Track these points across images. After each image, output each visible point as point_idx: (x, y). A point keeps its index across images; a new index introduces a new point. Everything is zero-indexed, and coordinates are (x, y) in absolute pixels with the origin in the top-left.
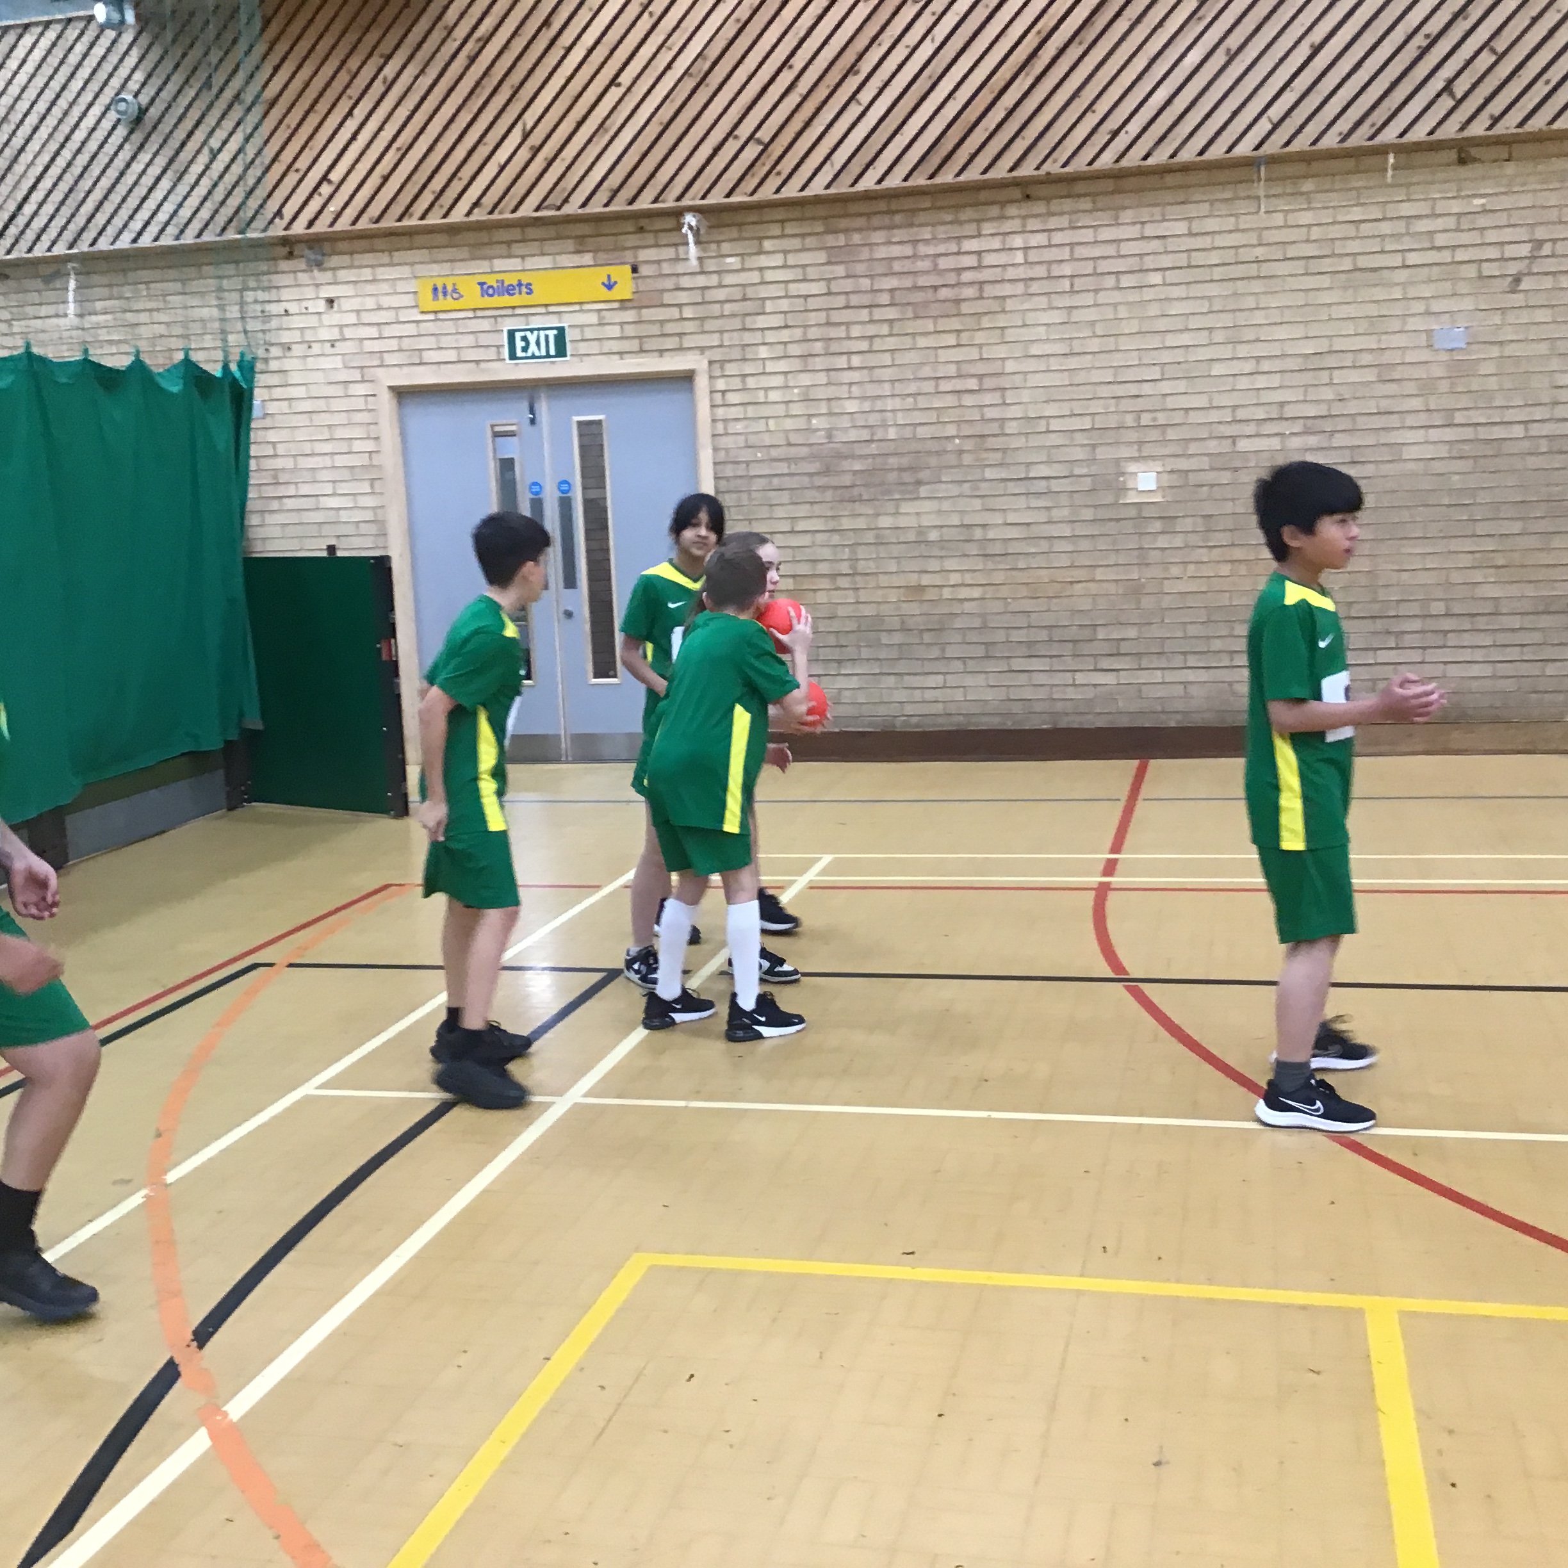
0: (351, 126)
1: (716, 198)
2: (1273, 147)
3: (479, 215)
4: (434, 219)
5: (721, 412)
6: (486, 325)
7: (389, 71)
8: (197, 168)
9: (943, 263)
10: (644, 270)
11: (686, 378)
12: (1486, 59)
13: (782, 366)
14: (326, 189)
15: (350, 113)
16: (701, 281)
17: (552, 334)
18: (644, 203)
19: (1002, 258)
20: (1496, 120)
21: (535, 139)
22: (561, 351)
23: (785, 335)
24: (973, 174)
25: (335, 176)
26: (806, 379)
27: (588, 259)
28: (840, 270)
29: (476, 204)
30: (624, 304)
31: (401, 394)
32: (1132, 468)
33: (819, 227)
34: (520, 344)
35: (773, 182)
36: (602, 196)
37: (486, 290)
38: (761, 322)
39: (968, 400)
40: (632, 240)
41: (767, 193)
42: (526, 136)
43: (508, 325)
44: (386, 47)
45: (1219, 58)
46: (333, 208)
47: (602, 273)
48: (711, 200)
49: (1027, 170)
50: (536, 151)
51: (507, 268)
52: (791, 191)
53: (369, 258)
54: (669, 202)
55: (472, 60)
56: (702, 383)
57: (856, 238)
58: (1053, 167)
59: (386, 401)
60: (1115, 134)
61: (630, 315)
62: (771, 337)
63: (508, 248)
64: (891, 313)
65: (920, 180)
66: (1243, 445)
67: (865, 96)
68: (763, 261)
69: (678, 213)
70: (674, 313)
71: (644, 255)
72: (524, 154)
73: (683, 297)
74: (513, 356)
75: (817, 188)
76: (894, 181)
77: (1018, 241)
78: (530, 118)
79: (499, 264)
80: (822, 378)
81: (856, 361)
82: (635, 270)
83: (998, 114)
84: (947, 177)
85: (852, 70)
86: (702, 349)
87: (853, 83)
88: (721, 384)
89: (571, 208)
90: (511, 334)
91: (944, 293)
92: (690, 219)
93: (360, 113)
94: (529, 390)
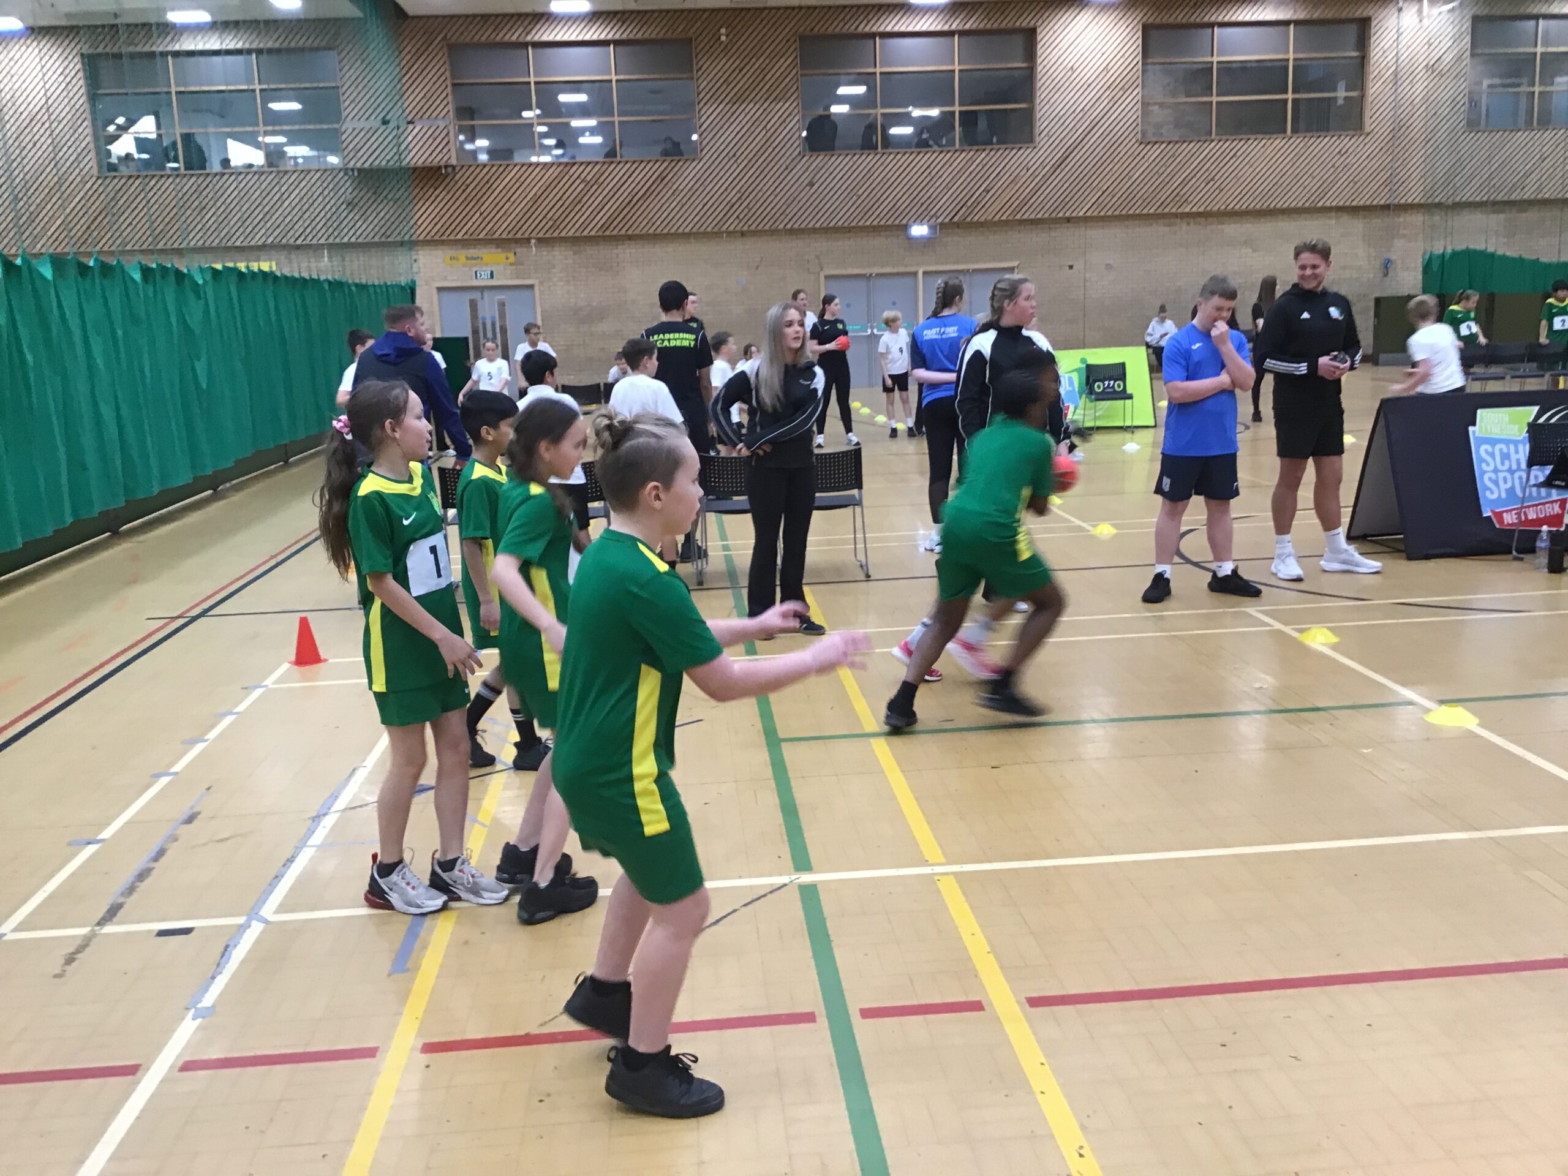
0: (424, 209)
1: (541, 235)
3: (466, 237)
4: (452, 237)
5: (543, 297)
6: (467, 269)
7: (437, 192)
8: (371, 218)
9: (608, 256)
10: (517, 254)
11: (532, 287)
12: (746, 211)
13: (560, 284)
14: (416, 227)
15: (425, 203)
16: (536, 258)
17: (489, 273)
18: (519, 236)
19: (624, 255)
20: (749, 226)
21: (485, 215)
22: (492, 276)
23: (561, 275)
24: (615, 232)
25: (419, 222)
26: (568, 287)
27: (499, 250)
28: (577, 257)
29: (466, 233)
30: (511, 264)
31: (440, 289)
33: (571, 244)
34: (478, 275)
35: (557, 232)
36: (505, 233)
37: (467, 258)
38: (554, 270)
39: (616, 295)
40: (514, 245)
41: (556, 234)
42: (481, 214)
43: (474, 269)
44: (436, 185)
46: (419, 232)
47: (503, 256)
48: (539, 236)
49: (630, 233)
50: (485, 219)
51: (473, 252)
52: (563, 234)
53: (428, 248)
54: (526, 235)
55: (464, 191)
56: (536, 288)
57: (582, 247)
58: (637, 232)
59: (435, 291)
60: (653, 224)
61: (514, 267)
62: (557, 275)
63: (474, 246)
64: (593, 269)
65: (600, 233)
67: (584, 209)
68: (554, 253)
69: (531, 238)
70: (527, 267)
71: (517, 250)
72: (480, 220)
73: (530, 262)
74: (476, 278)
75: (571, 234)
76: (593, 233)
77: (628, 251)
78: (482, 209)
79: (471, 251)
80: (573, 287)
81: (583, 282)
82: (515, 254)
83: (622, 216)
84: (608, 233)
85: (580, 202)
86: (537, 278)
87: (579, 206)
88: (542, 288)
89: (494, 237)
90: (476, 272)
91: (607, 265)
92: (533, 241)
93: (428, 203)
94: (482, 289)
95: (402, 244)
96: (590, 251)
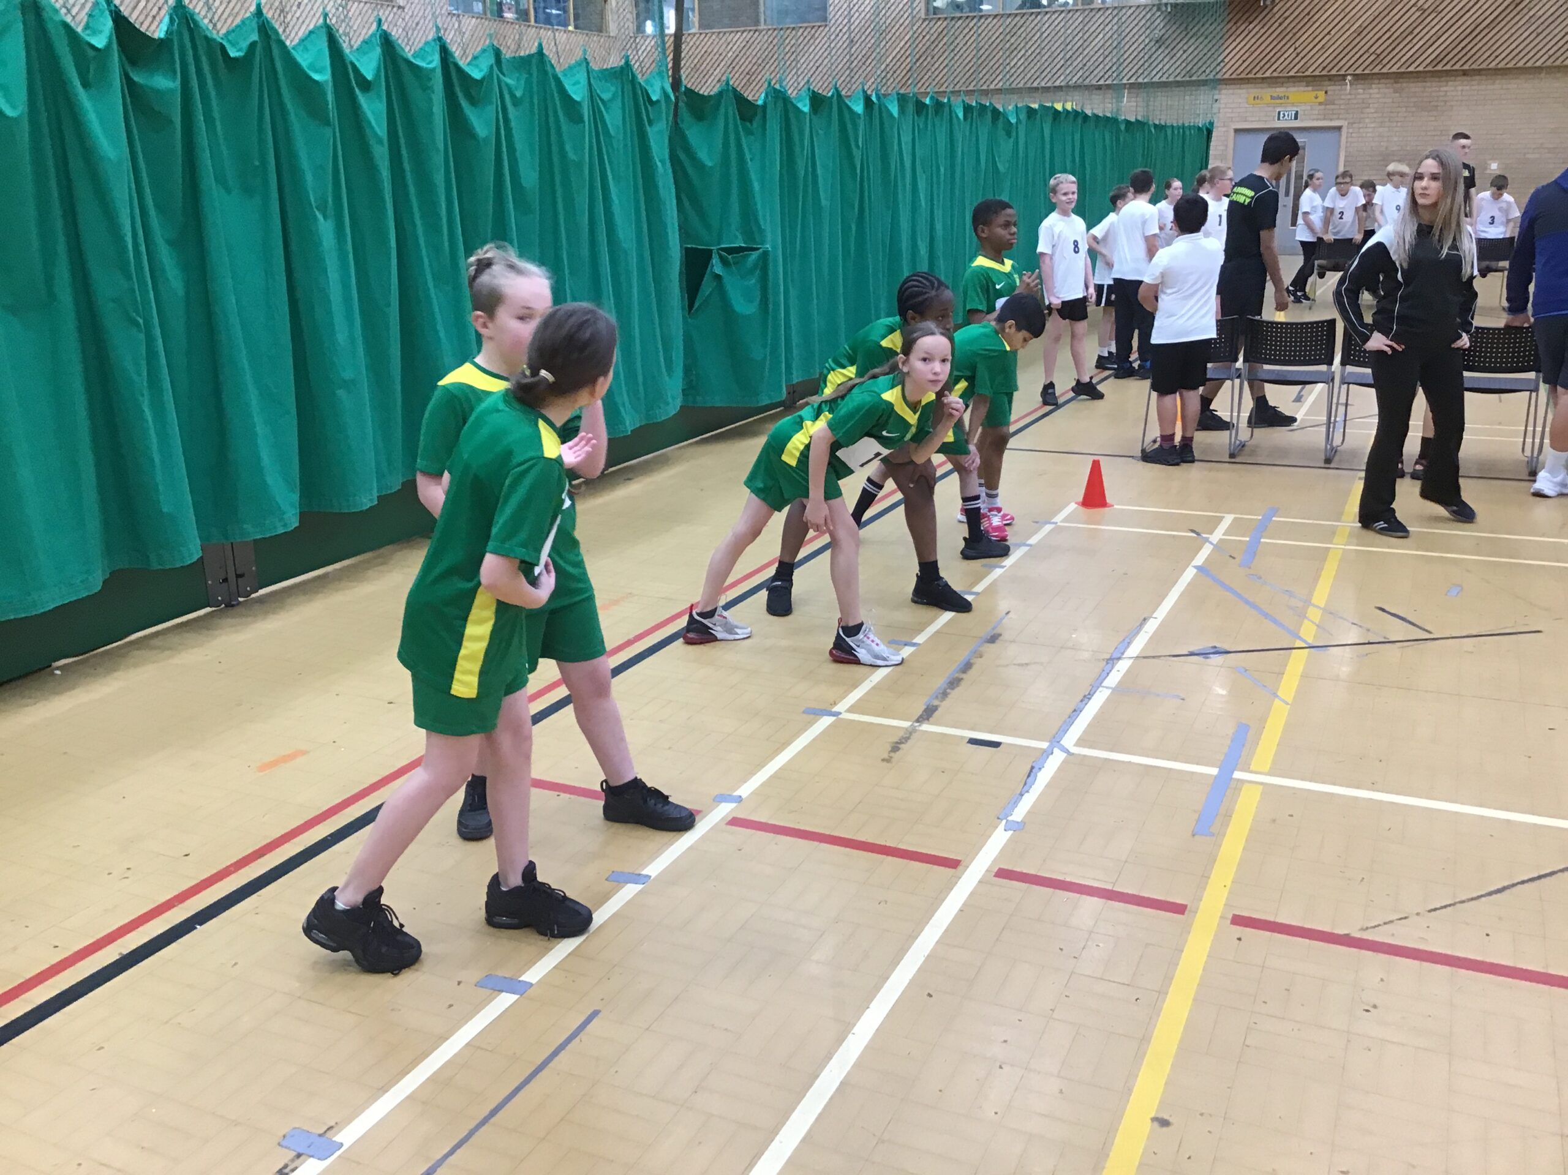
0: (1234, 44)
1: (1359, 72)
2: (1548, 63)
3: (1275, 74)
4: (1258, 75)
5: (1350, 139)
6: (1270, 109)
7: (1251, 26)
8: (1178, 55)
9: (1434, 94)
10: (1329, 93)
11: (1339, 128)
13: (1372, 125)
14: (1222, 64)
15: (1235, 40)
16: (1349, 97)
17: (1293, 113)
18: (1334, 72)
19: (1454, 93)
21: (1298, 50)
22: (1296, 118)
23: (1375, 115)
24: (1448, 67)
25: (1226, 60)
26: (1381, 130)
27: (1310, 88)
28: (1397, 95)
29: (1275, 70)
30: (1320, 104)
31: (1237, 131)
32: (1489, 162)
33: (1392, 81)
34: (1282, 115)
35: (1380, 67)
36: (1320, 69)
37: (1272, 98)
38: (1368, 110)
39: (1436, 138)
40: (1327, 83)
41: (1376, 70)
42: (1295, 49)
43: (1278, 110)
44: (1251, 19)
45: (1534, 35)
46: (1224, 70)
47: (1314, 94)
48: (1357, 72)
49: (1466, 67)
50: (1298, 55)
51: (1280, 91)
52: (1385, 70)
53: (1232, 86)
54: (1342, 72)
55: (1280, 24)
56: (1344, 131)
57: (1405, 85)
58: (1474, 66)
59: (1232, 133)
60: (1497, 57)
61: (1323, 107)
62: (1370, 115)
63: (1282, 85)
64: (1414, 109)
65: (1429, 68)
66: (1528, 156)
67: (1415, 41)
68: (1371, 91)
69: (1344, 76)
70: (1338, 107)
71: (1329, 88)
72: (1295, 54)
73: (1342, 102)
74: (1279, 119)
75: (1394, 69)
76: (1420, 69)
77: (1460, 88)
78: (1297, 44)
79: (1278, 89)
80: (1387, 129)
81: (1399, 124)
82: (1326, 92)
83: (1459, 48)
84: (1439, 68)
85: (1411, 32)
86: (1346, 119)
87: (1410, 38)
88: (1351, 130)
89: (1307, 73)
90: (1279, 113)
91: (1432, 104)
92: (1349, 78)
93: (1238, 40)
95: (1204, 83)
96: (1414, 87)
